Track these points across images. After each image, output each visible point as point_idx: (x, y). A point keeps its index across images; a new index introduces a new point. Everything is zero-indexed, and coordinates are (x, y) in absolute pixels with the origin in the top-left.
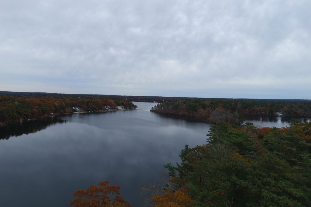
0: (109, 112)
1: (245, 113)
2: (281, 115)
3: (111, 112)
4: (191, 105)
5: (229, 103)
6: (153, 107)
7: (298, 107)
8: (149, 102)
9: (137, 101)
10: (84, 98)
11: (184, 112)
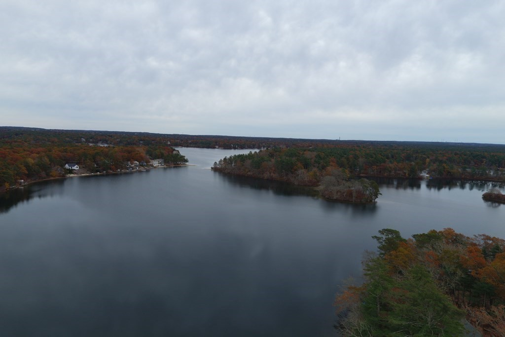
0: (136, 172)
1: (372, 173)
2: (427, 175)
3: (140, 172)
4: (283, 162)
5: (345, 156)
6: (216, 163)
7: (447, 159)
8: (208, 147)
9: (188, 146)
10: (91, 140)
11: (272, 174)
